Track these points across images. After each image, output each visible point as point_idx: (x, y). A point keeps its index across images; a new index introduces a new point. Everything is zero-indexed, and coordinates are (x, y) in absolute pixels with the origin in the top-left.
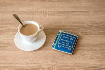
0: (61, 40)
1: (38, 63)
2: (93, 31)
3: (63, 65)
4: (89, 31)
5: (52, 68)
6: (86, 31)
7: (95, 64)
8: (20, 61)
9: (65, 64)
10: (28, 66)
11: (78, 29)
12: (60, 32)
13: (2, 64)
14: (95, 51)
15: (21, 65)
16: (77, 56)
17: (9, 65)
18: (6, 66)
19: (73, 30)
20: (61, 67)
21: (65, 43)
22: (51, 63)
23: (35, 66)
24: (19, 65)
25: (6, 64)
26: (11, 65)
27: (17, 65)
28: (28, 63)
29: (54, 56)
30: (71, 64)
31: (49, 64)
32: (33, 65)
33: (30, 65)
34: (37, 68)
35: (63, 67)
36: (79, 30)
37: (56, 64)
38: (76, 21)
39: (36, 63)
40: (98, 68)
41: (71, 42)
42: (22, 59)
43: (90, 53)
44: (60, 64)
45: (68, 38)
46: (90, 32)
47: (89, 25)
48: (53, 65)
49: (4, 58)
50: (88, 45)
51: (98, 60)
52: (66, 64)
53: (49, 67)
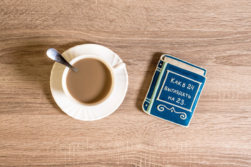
0: (166, 88)
1: (112, 148)
2: (245, 53)
3: (165, 151)
4: (236, 52)
5: (143, 159)
6: (229, 53)
7: (236, 149)
8: (70, 142)
9: (171, 148)
10: (90, 156)
11: (210, 44)
12: (162, 62)
13: (32, 150)
14: (242, 115)
15: (74, 154)
16: (198, 128)
17: (47, 153)
18: (42, 156)
19: (195, 49)
20: (161, 156)
21: (173, 99)
22: (140, 147)
23: (105, 155)
24: (69, 153)
25: (42, 150)
26: (52, 153)
27: (65, 153)
28: (90, 147)
29: (148, 129)
30: (184, 148)
31: (135, 150)
32: (102, 152)
33: (94, 153)
34: (110, 160)
35: (166, 156)
36: (211, 48)
37: (151, 149)
38: (206, 15)
39: (108, 149)
40: (241, 158)
41: (189, 97)
42: (74, 138)
43: (228, 120)
44: (159, 150)
45: (182, 84)
46: (239, 55)
47: (239, 33)
48: (144, 152)
49: (33, 134)
50: (227, 97)
51: (244, 138)
52: (174, 150)
53: (136, 157)
